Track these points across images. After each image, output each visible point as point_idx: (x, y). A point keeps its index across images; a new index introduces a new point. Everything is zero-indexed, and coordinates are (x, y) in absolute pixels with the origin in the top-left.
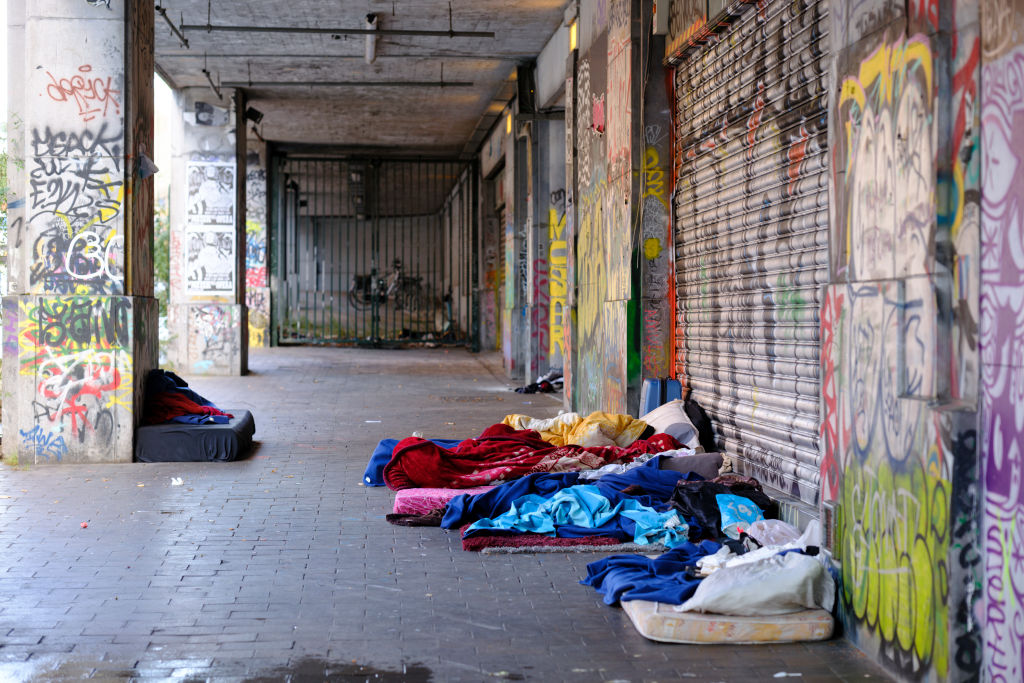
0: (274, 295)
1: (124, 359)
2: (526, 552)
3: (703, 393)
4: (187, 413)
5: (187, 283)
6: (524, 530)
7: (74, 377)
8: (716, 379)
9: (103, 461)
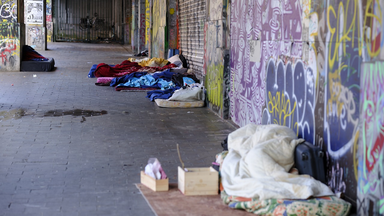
0: (54, 24)
1: (17, 41)
2: (132, 91)
3: (185, 53)
4: (35, 58)
5: (27, 20)
6: (132, 86)
7: (3, 46)
8: (188, 48)
9: (11, 71)
